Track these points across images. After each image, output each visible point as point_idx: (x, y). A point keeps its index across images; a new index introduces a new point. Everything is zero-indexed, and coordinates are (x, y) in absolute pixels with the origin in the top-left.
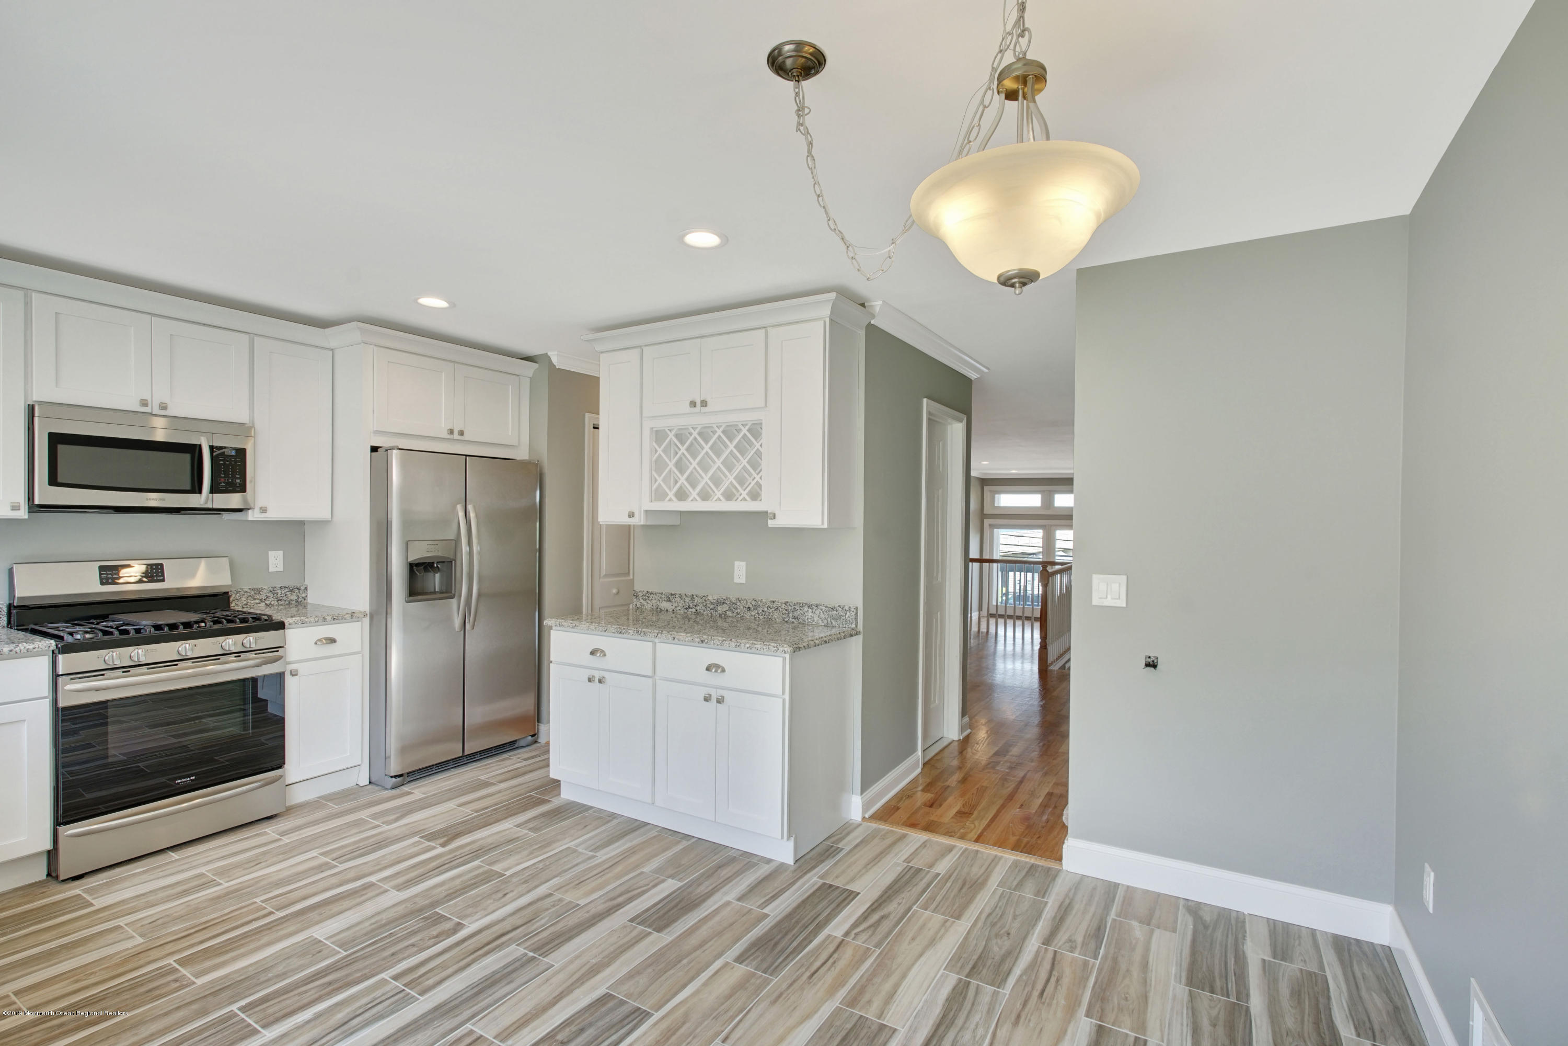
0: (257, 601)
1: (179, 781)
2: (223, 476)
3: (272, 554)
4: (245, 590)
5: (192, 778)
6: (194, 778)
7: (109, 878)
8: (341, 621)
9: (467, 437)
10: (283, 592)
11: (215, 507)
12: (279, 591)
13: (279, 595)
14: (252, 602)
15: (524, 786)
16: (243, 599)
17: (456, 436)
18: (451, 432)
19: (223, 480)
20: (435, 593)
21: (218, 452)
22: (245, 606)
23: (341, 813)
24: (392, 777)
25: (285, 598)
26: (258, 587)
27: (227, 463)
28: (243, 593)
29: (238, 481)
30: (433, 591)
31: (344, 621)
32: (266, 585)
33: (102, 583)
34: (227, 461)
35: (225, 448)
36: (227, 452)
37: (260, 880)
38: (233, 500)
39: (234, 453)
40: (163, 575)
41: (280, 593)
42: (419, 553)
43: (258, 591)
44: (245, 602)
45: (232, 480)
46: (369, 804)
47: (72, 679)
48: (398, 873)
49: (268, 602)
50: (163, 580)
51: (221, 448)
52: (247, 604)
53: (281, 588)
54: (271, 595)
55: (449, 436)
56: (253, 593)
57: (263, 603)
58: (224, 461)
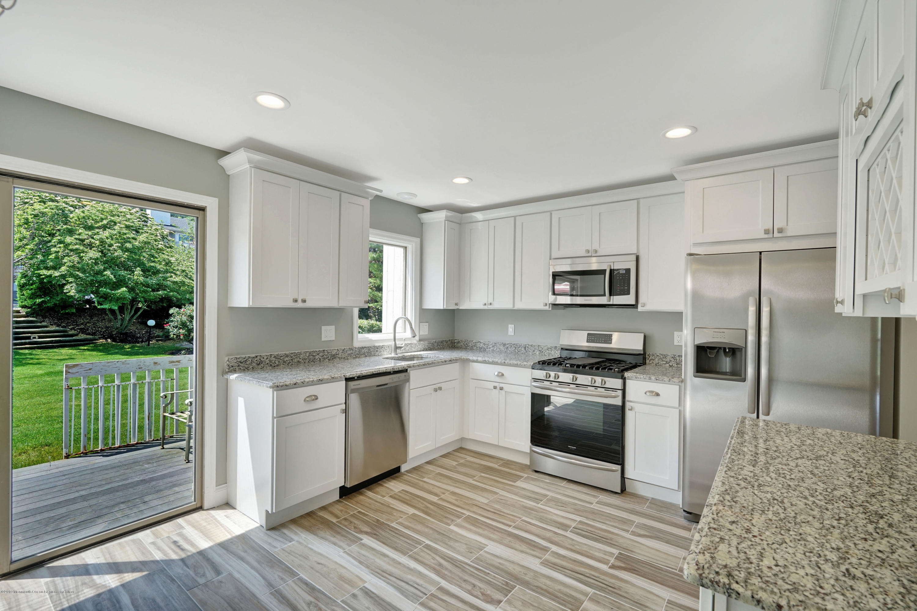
0: (664, 362)
1: (569, 446)
2: (618, 285)
3: (676, 333)
4: (658, 354)
5: (575, 448)
7: (538, 478)
9: (790, 232)
11: (614, 303)
12: (677, 358)
13: (677, 361)
14: (662, 362)
16: (656, 360)
17: (776, 234)
18: (767, 232)
19: (618, 288)
20: (725, 373)
21: (616, 272)
24: (684, 511)
26: (665, 353)
27: (621, 278)
28: (656, 356)
29: (626, 288)
30: (724, 371)
32: (670, 353)
35: (620, 269)
36: (621, 272)
38: (629, 299)
39: (624, 272)
40: (611, 341)
42: (704, 339)
43: (665, 356)
45: (623, 288)
47: (536, 382)
49: (671, 364)
50: (611, 343)
51: (618, 270)
52: (658, 363)
54: (672, 359)
55: (766, 236)
56: (662, 357)
57: (668, 365)
58: (619, 277)
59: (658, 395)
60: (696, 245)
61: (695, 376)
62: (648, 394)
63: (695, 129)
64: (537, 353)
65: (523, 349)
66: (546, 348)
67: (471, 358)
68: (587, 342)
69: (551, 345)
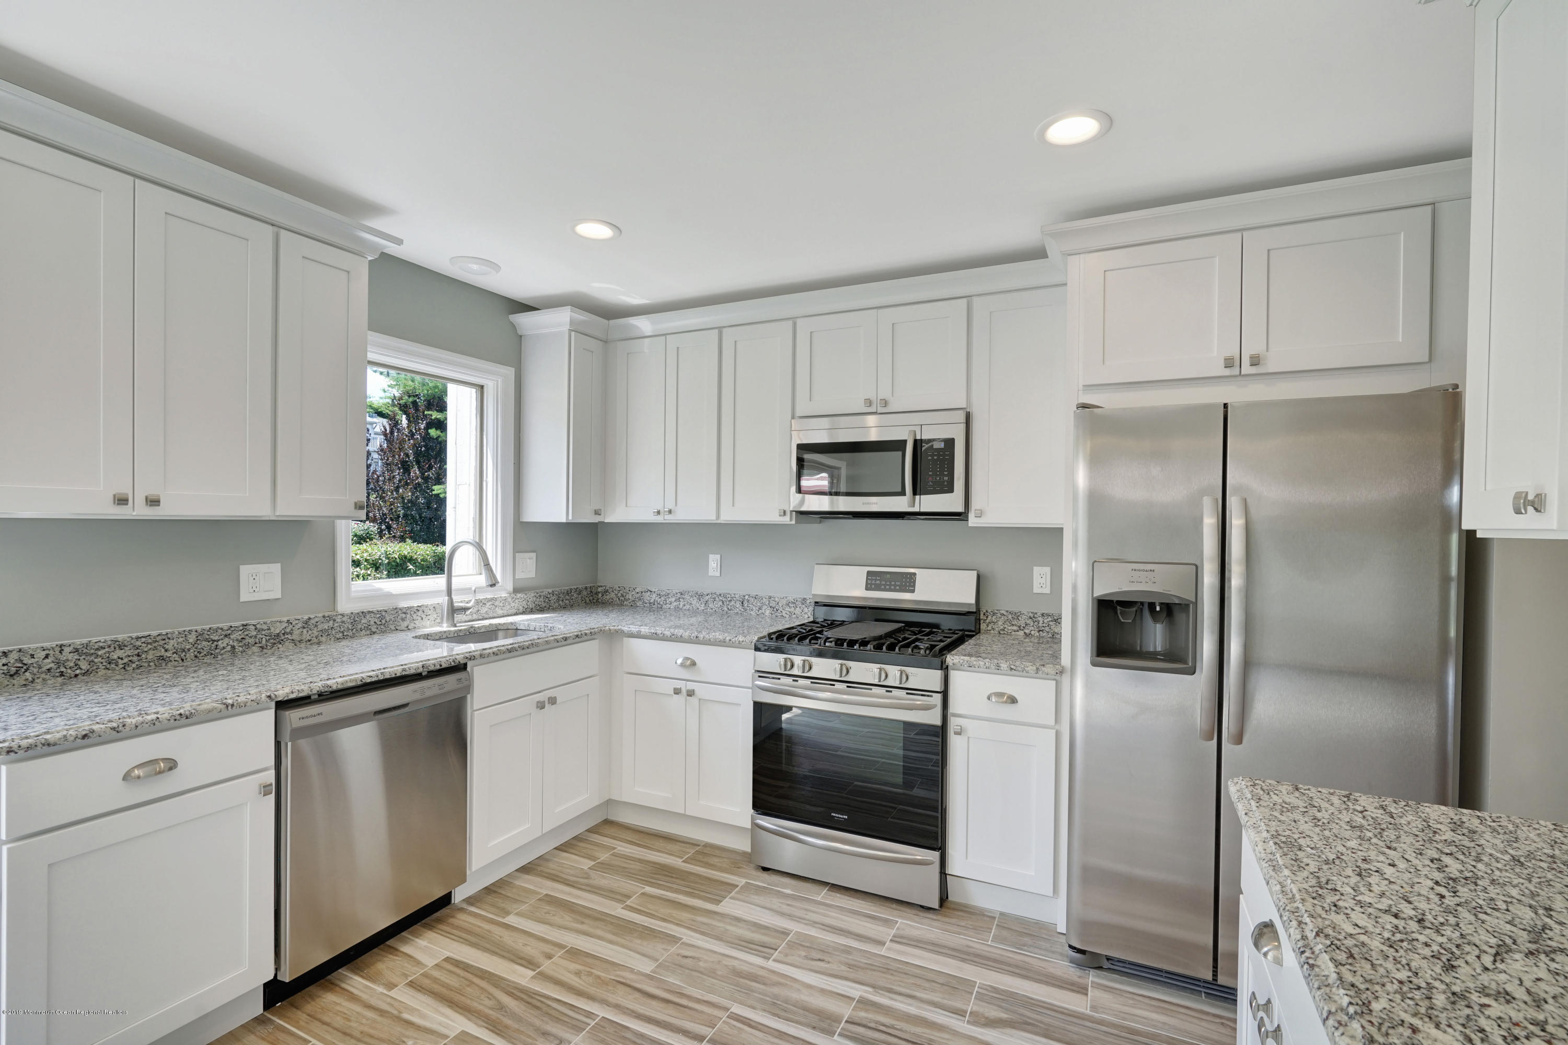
0: (1015, 628)
2: (931, 473)
3: (1037, 570)
4: (1002, 612)
7: (768, 885)
8: (1021, 673)
9: (1271, 366)
10: (1045, 621)
11: (922, 510)
12: (1040, 619)
13: (1040, 625)
14: (1010, 628)
16: (1000, 623)
17: (1247, 369)
18: (1229, 363)
19: (930, 478)
21: (927, 446)
22: (1002, 632)
24: (1070, 946)
25: (1047, 629)
26: (1016, 610)
27: (935, 458)
28: (999, 615)
29: (946, 478)
32: (1026, 610)
34: (936, 455)
35: (934, 440)
36: (937, 445)
38: (939, 502)
39: (942, 445)
40: (914, 586)
41: (1041, 622)
43: (1017, 616)
44: (1002, 627)
45: (940, 479)
47: (760, 677)
49: (1027, 631)
50: (913, 591)
51: (930, 441)
52: (1004, 630)
53: (1043, 615)
55: (1227, 372)
56: (1010, 617)
57: (1021, 633)
58: (932, 456)
59: (1013, 700)
60: (1088, 388)
61: (1094, 664)
62: (994, 699)
63: (1108, 120)
64: (768, 612)
65: (738, 605)
66: (784, 602)
67: (626, 629)
68: (867, 589)
69: (795, 596)
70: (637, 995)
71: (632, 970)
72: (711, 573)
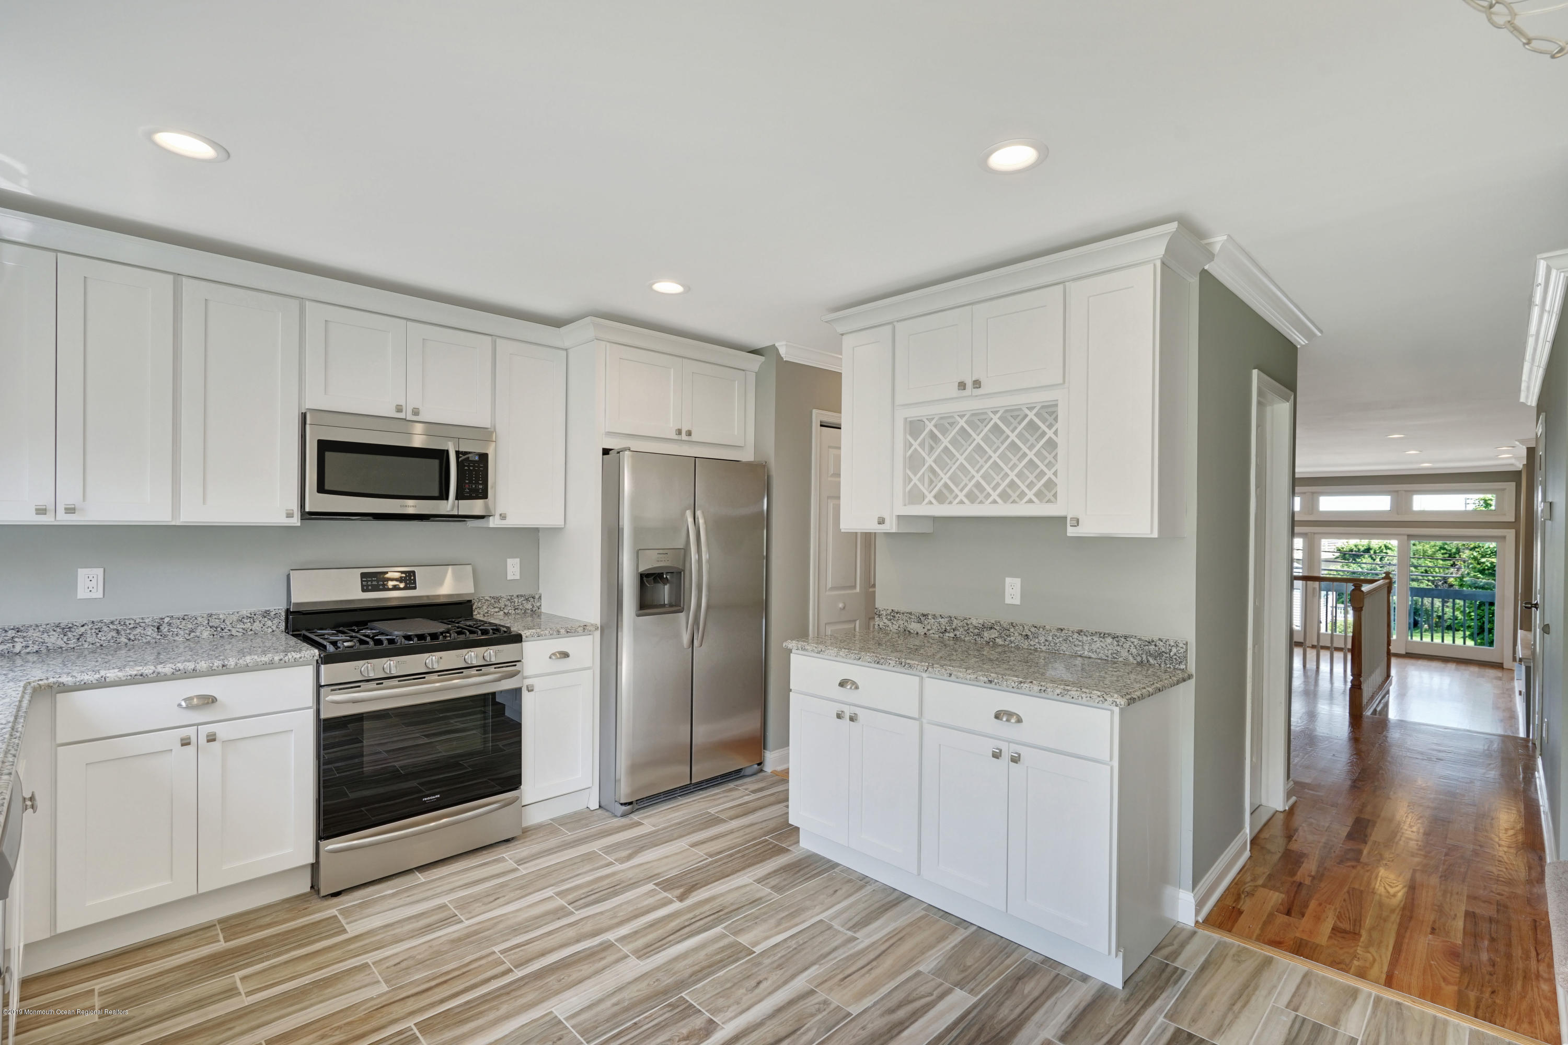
0: (497, 610)
1: (426, 799)
2: (467, 481)
3: (510, 561)
4: (486, 598)
5: (437, 796)
6: (439, 796)
7: (362, 899)
8: (574, 634)
9: (694, 437)
10: (520, 601)
11: (460, 513)
12: (516, 600)
13: (516, 604)
14: (492, 610)
15: (757, 827)
16: (485, 607)
17: (684, 437)
18: (679, 432)
19: (467, 486)
20: (664, 606)
21: (464, 457)
22: (486, 615)
23: (575, 841)
24: (622, 804)
25: (521, 607)
26: (498, 595)
27: (471, 468)
28: (484, 601)
29: (481, 487)
30: (663, 603)
31: (576, 634)
32: (504, 594)
33: (363, 590)
34: (471, 466)
35: (470, 453)
36: (471, 456)
37: (498, 923)
38: (475, 506)
39: (477, 458)
40: (415, 583)
41: (517, 602)
42: (650, 563)
43: (497, 599)
44: (486, 611)
45: (476, 486)
46: (599, 834)
47: (332, 690)
48: (636, 933)
49: (506, 611)
50: (415, 588)
51: (465, 453)
52: (487, 613)
53: (517, 596)
54: (508, 603)
56: (493, 601)
57: (502, 613)
58: (469, 466)
60: (610, 434)
61: (638, 615)
62: (553, 658)
63: (688, 289)
64: (206, 634)
65: (149, 631)
66: (235, 618)
67: (65, 679)
69: (253, 610)
70: (412, 999)
71: (372, 999)
72: (82, 594)
